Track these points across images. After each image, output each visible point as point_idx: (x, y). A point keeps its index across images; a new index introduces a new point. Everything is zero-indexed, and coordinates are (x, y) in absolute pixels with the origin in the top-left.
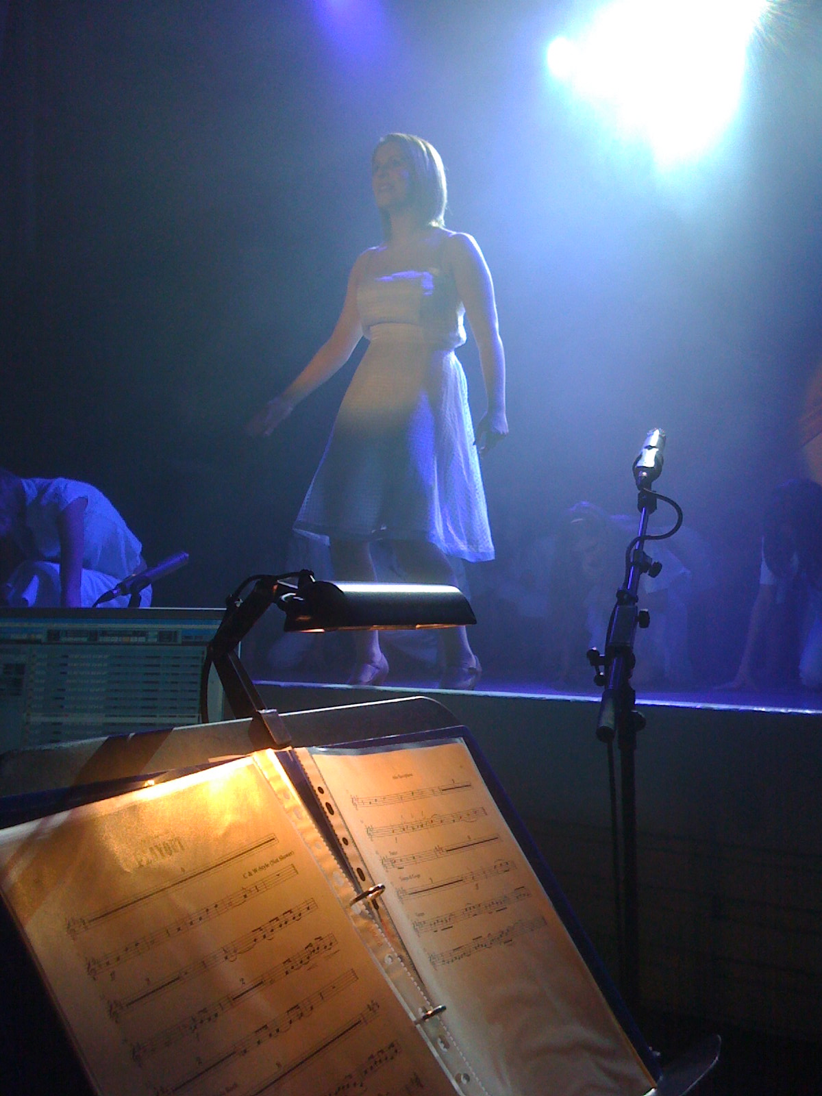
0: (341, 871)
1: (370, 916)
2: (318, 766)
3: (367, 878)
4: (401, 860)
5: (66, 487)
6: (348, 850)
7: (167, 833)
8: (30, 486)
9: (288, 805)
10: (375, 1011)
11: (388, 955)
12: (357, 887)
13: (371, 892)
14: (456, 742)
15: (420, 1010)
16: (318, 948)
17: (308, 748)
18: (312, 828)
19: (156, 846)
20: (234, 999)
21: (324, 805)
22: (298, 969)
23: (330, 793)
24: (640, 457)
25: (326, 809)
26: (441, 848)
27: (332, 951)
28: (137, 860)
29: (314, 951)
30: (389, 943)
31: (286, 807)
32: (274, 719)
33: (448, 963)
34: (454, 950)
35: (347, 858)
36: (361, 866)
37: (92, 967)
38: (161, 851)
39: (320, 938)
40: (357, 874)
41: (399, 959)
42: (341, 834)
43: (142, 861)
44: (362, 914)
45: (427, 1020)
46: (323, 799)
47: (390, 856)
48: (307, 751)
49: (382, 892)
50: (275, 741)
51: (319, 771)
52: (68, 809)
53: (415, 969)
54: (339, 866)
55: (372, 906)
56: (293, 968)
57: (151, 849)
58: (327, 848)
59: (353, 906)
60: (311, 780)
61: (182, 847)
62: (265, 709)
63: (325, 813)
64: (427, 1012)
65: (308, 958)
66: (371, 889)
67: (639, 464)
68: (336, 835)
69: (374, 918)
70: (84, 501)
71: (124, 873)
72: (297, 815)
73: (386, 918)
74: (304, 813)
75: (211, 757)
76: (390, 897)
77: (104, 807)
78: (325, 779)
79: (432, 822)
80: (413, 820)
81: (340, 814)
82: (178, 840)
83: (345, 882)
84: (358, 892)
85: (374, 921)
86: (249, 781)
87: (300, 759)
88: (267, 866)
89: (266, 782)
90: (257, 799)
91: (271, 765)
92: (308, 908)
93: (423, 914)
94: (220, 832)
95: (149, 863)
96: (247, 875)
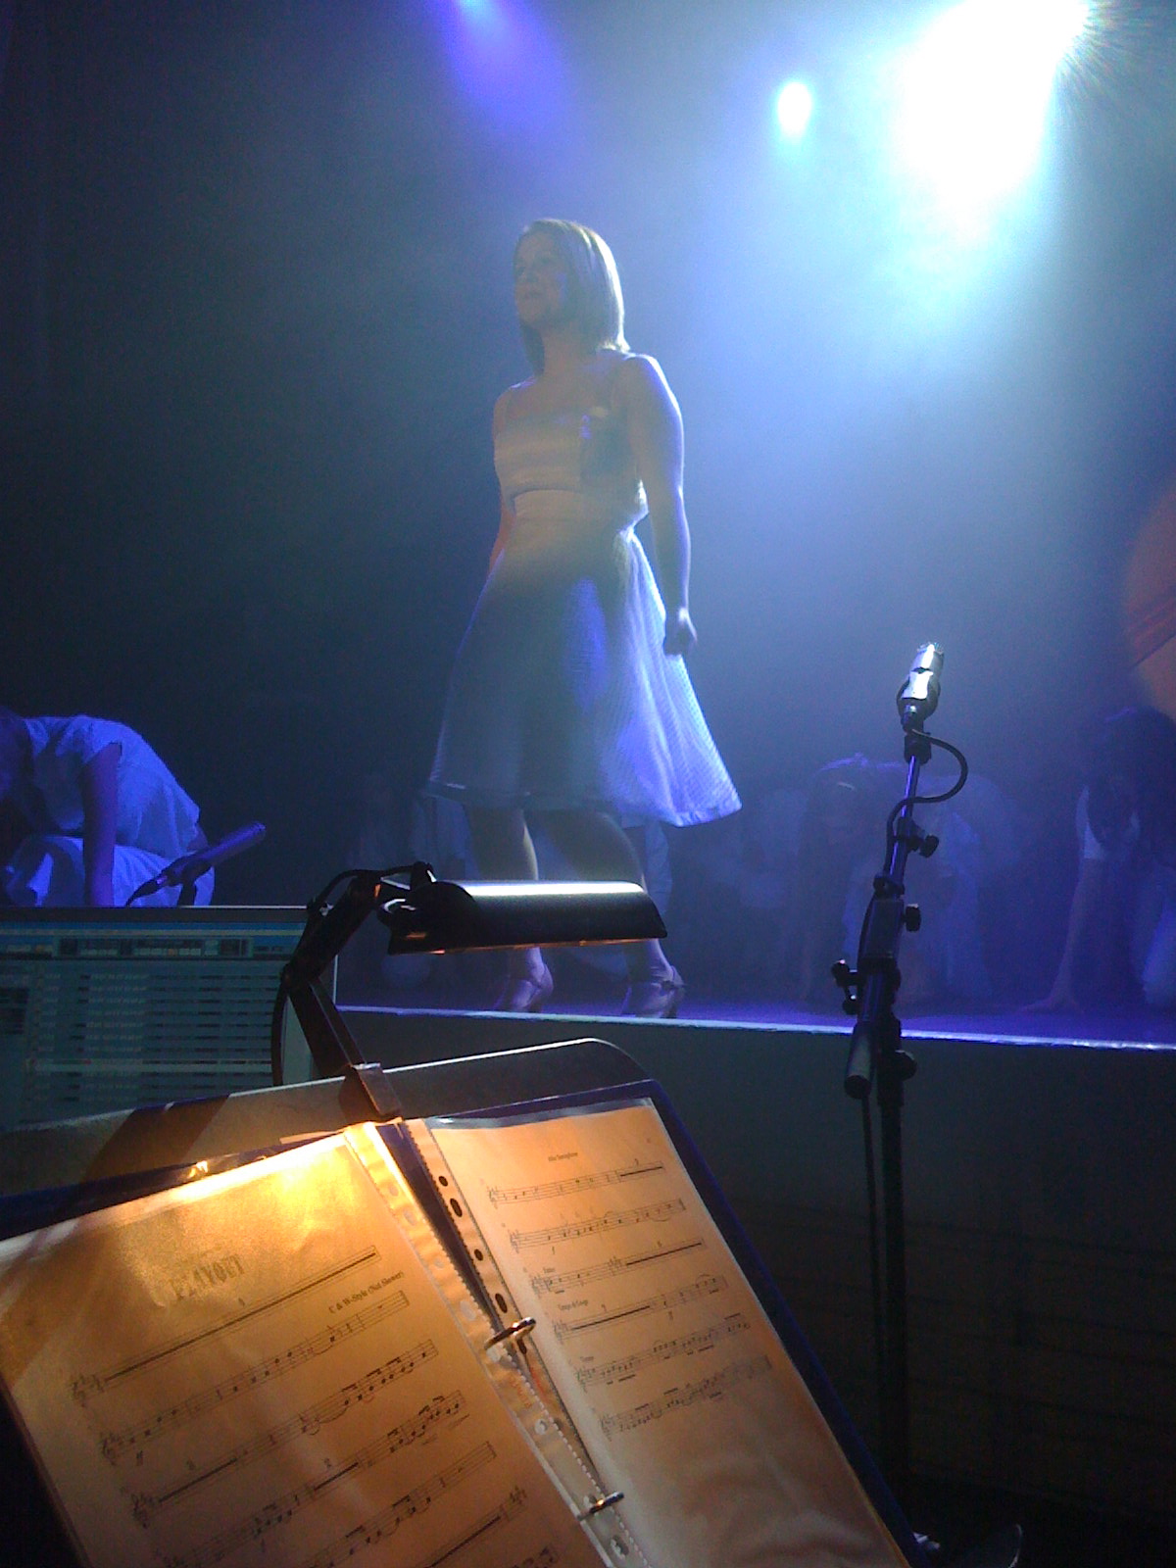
0: (472, 1298)
1: (514, 1364)
2: (440, 1145)
3: (510, 1308)
4: (560, 1280)
5: (90, 729)
6: (483, 1268)
7: (218, 1248)
8: (38, 730)
9: (395, 1204)
10: (520, 1502)
11: (541, 1422)
12: (495, 1322)
13: (517, 1329)
14: (642, 1105)
15: (586, 1499)
16: (438, 1414)
17: (425, 1120)
18: (428, 1239)
19: (203, 1269)
20: (316, 1489)
21: (448, 1203)
22: (408, 1443)
23: (456, 1184)
24: (907, 684)
25: (451, 1209)
26: (619, 1260)
27: (460, 1415)
28: (175, 1289)
29: (432, 1417)
30: (541, 1403)
31: (392, 1207)
32: (376, 1077)
33: (629, 1428)
34: (637, 1409)
35: (481, 1281)
36: (502, 1292)
37: (110, 1446)
38: (209, 1275)
39: (441, 1398)
40: (495, 1303)
41: (556, 1427)
42: (472, 1244)
43: (182, 1290)
44: (502, 1362)
45: (596, 1514)
46: (447, 1194)
47: (543, 1275)
48: (423, 1124)
49: (532, 1328)
50: (377, 1108)
51: (441, 1152)
52: (75, 1217)
53: (579, 1440)
54: (468, 1292)
55: (517, 1347)
56: (401, 1441)
57: (196, 1273)
58: (452, 1266)
59: (490, 1351)
60: (429, 1166)
61: (240, 1268)
62: (363, 1063)
63: (450, 1214)
64: (597, 1501)
65: (424, 1427)
66: (515, 1325)
67: (906, 694)
68: (465, 1246)
69: (519, 1367)
70: (117, 748)
71: (154, 1307)
72: (407, 1218)
73: (537, 1366)
74: (419, 1215)
75: (283, 1136)
76: (544, 1336)
77: (127, 1213)
78: (450, 1165)
79: (606, 1222)
80: (579, 1220)
81: (472, 1216)
82: (235, 1259)
83: (478, 1317)
84: (497, 1330)
85: (519, 1372)
86: (339, 1170)
87: (413, 1136)
88: (365, 1294)
89: (363, 1170)
90: (349, 1195)
91: (371, 1147)
92: (424, 1355)
93: (591, 1358)
94: (297, 1246)
95: (192, 1293)
96: (335, 1308)
